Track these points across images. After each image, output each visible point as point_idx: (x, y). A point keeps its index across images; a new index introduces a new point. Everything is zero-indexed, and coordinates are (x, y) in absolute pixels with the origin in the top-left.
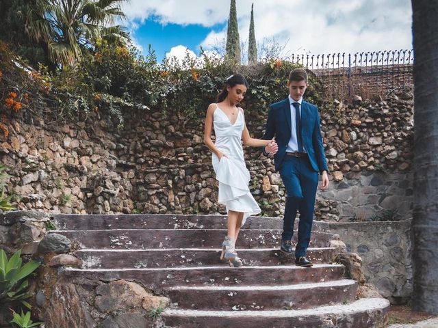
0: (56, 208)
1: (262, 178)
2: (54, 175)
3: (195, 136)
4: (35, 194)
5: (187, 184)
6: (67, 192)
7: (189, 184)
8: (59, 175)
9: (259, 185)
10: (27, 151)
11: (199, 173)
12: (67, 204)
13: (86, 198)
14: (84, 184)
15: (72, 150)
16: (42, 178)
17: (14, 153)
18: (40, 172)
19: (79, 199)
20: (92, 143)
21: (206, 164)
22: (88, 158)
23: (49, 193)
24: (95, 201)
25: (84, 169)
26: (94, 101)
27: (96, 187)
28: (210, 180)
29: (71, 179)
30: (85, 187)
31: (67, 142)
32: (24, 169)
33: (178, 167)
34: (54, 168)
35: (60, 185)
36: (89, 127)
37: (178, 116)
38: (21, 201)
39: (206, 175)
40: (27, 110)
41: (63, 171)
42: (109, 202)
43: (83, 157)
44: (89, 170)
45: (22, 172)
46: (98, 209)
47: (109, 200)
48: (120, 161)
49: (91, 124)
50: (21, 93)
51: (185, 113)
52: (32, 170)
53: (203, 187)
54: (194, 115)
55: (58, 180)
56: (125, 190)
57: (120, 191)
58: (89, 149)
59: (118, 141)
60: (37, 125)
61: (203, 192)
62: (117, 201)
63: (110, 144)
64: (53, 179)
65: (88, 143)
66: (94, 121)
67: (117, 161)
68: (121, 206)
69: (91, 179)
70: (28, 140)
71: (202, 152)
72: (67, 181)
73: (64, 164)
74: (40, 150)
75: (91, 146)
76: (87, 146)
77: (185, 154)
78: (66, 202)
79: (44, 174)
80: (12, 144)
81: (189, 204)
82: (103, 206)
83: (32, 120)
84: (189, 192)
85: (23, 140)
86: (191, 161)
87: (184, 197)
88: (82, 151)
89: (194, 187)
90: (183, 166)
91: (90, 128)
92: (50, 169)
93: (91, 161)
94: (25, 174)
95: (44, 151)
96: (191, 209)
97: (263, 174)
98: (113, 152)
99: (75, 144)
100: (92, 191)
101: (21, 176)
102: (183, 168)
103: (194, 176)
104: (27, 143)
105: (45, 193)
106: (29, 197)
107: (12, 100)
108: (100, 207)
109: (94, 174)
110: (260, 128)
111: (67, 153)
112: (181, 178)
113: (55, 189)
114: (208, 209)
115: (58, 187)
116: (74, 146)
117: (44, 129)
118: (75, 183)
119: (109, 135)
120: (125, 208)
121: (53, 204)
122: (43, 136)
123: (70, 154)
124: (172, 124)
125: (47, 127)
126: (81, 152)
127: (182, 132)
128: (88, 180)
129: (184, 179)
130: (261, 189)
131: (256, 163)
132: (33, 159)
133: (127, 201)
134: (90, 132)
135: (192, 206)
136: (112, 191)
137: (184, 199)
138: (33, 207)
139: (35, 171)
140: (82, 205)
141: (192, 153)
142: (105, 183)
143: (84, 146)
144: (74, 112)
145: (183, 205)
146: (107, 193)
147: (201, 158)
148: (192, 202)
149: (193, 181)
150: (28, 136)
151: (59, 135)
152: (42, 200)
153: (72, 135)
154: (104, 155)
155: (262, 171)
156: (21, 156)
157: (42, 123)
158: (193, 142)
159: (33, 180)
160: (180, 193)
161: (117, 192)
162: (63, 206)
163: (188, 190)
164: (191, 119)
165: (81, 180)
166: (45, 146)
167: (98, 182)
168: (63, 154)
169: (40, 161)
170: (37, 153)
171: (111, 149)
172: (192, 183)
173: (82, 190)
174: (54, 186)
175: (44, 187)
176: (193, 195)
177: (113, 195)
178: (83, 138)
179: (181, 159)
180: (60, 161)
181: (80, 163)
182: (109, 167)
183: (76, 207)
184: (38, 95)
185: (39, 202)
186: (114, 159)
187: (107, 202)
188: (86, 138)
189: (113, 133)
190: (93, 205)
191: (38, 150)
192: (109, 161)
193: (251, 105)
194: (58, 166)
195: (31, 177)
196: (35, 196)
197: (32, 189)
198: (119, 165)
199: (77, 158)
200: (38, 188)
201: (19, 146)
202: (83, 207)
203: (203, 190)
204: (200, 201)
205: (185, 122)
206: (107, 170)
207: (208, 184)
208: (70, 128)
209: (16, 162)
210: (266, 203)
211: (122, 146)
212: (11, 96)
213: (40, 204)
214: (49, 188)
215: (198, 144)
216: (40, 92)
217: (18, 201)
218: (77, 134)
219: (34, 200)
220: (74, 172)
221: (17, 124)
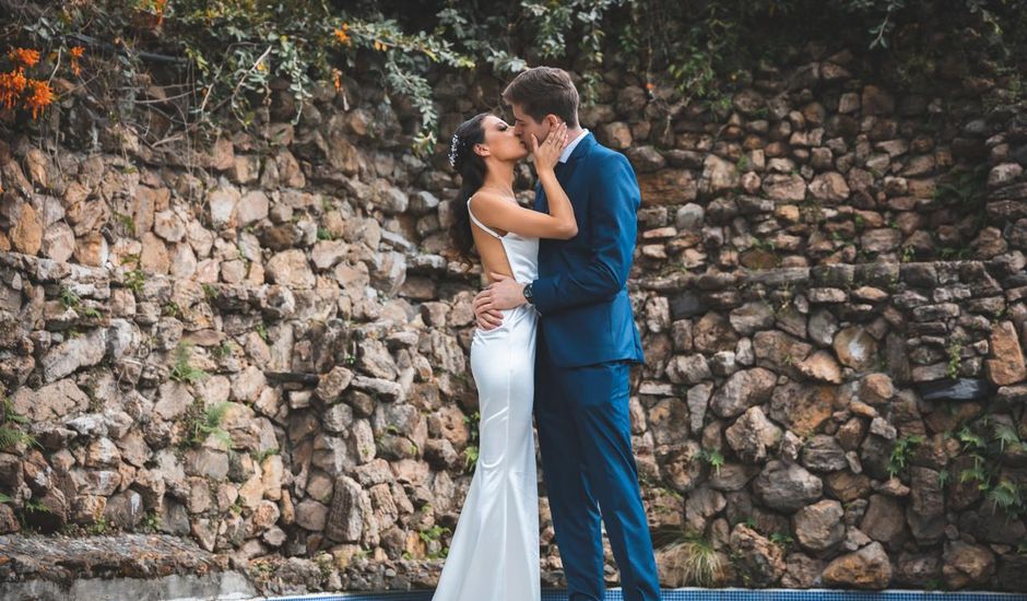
0: (166, 458)
1: (986, 334)
2: (166, 335)
3: (711, 160)
4: (89, 411)
5: (675, 351)
6: (214, 392)
7: (685, 353)
8: (186, 333)
9: (975, 363)
10: (68, 253)
11: (724, 311)
12: (212, 442)
13: (284, 410)
14: (279, 357)
15: (239, 230)
16: (118, 353)
17: (19, 270)
18: (112, 330)
19: (259, 414)
20: (317, 200)
21: (753, 275)
22: (299, 255)
23: (145, 404)
24: (321, 422)
25: (281, 302)
26: (329, 49)
27: (327, 368)
28: (770, 337)
29: (230, 344)
30: (284, 368)
31: (225, 204)
32: (51, 326)
33: (643, 288)
34: (167, 307)
35: (188, 371)
36: (307, 140)
37: (643, 86)
38: (32, 448)
39: (751, 320)
40: (77, 98)
41: (201, 318)
42: (373, 426)
43: (283, 256)
44: (302, 301)
45: (45, 336)
46: (330, 451)
47: (371, 418)
48: (422, 259)
49: (313, 126)
50: (57, 44)
51: (671, 78)
52: (84, 327)
53: (740, 366)
54: (707, 86)
55: (181, 352)
56: (437, 371)
57: (417, 379)
58: (307, 224)
59: (415, 181)
60: (112, 152)
61: (739, 386)
62: (403, 420)
63: (384, 195)
64: (161, 350)
65: (301, 200)
66: (327, 114)
67: (409, 258)
68: (420, 438)
69: (309, 335)
70: (73, 214)
71: (738, 224)
72: (217, 352)
73: (207, 289)
74: (120, 243)
75: (311, 209)
76: (296, 211)
77: (670, 231)
78: (205, 435)
79: (127, 335)
80: (14, 233)
81: (683, 431)
82: (351, 441)
83: (95, 134)
84: (683, 385)
85: (56, 210)
86: (694, 257)
87: (666, 403)
88: (277, 232)
89: (703, 364)
90: (660, 282)
91: (314, 144)
92: (152, 312)
93: (312, 264)
94: (55, 343)
95: (135, 248)
96: (693, 450)
97: (989, 315)
98: (395, 224)
99: (253, 207)
100: (310, 384)
101: (39, 352)
102: (661, 292)
103: (705, 323)
104: (69, 222)
105: (129, 408)
106: (63, 431)
107: (20, 78)
108: (337, 445)
109: (321, 316)
110: (976, 125)
111: (220, 243)
112: (655, 327)
113: (167, 388)
114: (761, 453)
115: (181, 378)
116: (247, 217)
117: (139, 162)
118: (248, 355)
119: (384, 164)
120: (435, 443)
121: (155, 445)
122: (132, 192)
123: (231, 247)
124: (622, 117)
125: (147, 158)
126: (272, 239)
127: (659, 147)
128: (295, 340)
129: (667, 331)
130: (983, 375)
131: (960, 271)
132: (88, 279)
133: (442, 415)
134: (309, 155)
135: (697, 437)
136: (385, 384)
137: (663, 410)
138: (76, 465)
139: (95, 328)
140: (268, 437)
141: (697, 225)
142: (360, 352)
143: (285, 214)
144: (253, 99)
145: (661, 435)
146: (367, 391)
147: (734, 248)
148: (696, 424)
149: (700, 341)
150: (76, 194)
151: (195, 183)
152: (113, 435)
153: (242, 177)
154: (360, 237)
155: (988, 302)
156: (44, 274)
157: (132, 142)
158: (702, 185)
159: (85, 361)
160: (649, 389)
161: (403, 387)
162: (196, 447)
163: (682, 375)
164: (696, 99)
165: (269, 342)
166: (139, 227)
167: (335, 348)
168: (204, 250)
169: (115, 285)
170: (106, 257)
171: (388, 214)
172: (695, 350)
173: (272, 379)
174: (166, 373)
175: (125, 382)
176: (700, 397)
177: (388, 399)
178: (285, 182)
179: (654, 250)
180: (191, 275)
181: (269, 279)
182: (379, 281)
183: (245, 450)
184: (120, 46)
185: (106, 442)
186: (399, 248)
187: (363, 426)
188: (297, 180)
189: (397, 153)
190: (311, 437)
191: (110, 243)
192: (378, 259)
193: (938, 37)
194: (182, 300)
195: (81, 350)
196: (86, 422)
197: (80, 395)
198: (416, 273)
199: (256, 258)
200: (104, 386)
201: (38, 236)
202: (274, 445)
203: (739, 376)
204: (728, 421)
205: (674, 110)
206: (372, 292)
207: (761, 352)
208: (237, 151)
209: (25, 299)
210: (1006, 435)
211: (430, 200)
212: (18, 63)
213: (105, 450)
214: (143, 385)
215: (722, 193)
216: (129, 33)
217: (22, 447)
218: (262, 171)
219: (85, 440)
220: (245, 316)
221: (38, 155)
